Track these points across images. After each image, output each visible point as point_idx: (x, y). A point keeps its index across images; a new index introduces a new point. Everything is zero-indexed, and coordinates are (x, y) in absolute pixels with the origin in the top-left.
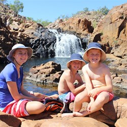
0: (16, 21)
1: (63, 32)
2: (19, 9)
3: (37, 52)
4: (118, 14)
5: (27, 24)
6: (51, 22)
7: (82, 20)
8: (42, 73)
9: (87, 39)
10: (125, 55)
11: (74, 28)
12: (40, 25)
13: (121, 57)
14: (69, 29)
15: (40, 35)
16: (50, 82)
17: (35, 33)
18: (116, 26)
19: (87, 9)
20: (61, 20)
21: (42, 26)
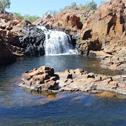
0: (3, 18)
1: (52, 28)
2: (5, 6)
3: (26, 51)
4: (107, 10)
5: (15, 21)
6: (38, 18)
7: (70, 16)
8: (36, 80)
9: (76, 35)
10: (114, 51)
11: (63, 25)
12: (28, 22)
13: (110, 53)
14: (57, 26)
15: (28, 32)
16: (44, 89)
17: (23, 30)
18: (105, 22)
19: (75, 4)
20: (49, 15)
21: (30, 23)
